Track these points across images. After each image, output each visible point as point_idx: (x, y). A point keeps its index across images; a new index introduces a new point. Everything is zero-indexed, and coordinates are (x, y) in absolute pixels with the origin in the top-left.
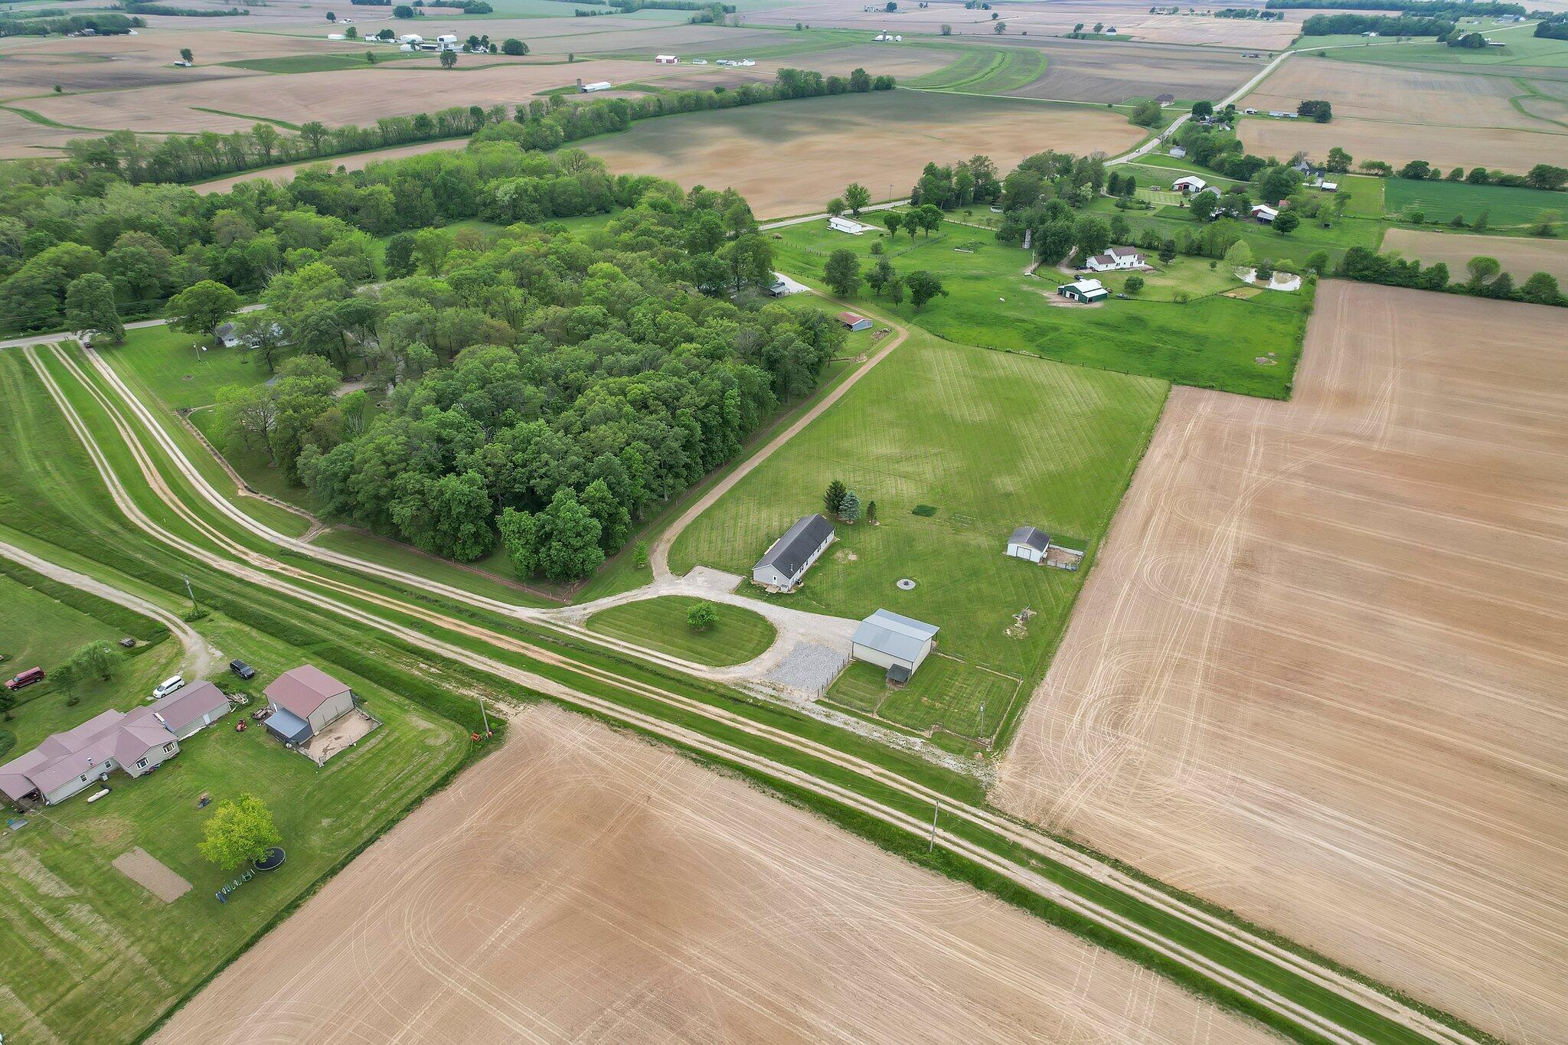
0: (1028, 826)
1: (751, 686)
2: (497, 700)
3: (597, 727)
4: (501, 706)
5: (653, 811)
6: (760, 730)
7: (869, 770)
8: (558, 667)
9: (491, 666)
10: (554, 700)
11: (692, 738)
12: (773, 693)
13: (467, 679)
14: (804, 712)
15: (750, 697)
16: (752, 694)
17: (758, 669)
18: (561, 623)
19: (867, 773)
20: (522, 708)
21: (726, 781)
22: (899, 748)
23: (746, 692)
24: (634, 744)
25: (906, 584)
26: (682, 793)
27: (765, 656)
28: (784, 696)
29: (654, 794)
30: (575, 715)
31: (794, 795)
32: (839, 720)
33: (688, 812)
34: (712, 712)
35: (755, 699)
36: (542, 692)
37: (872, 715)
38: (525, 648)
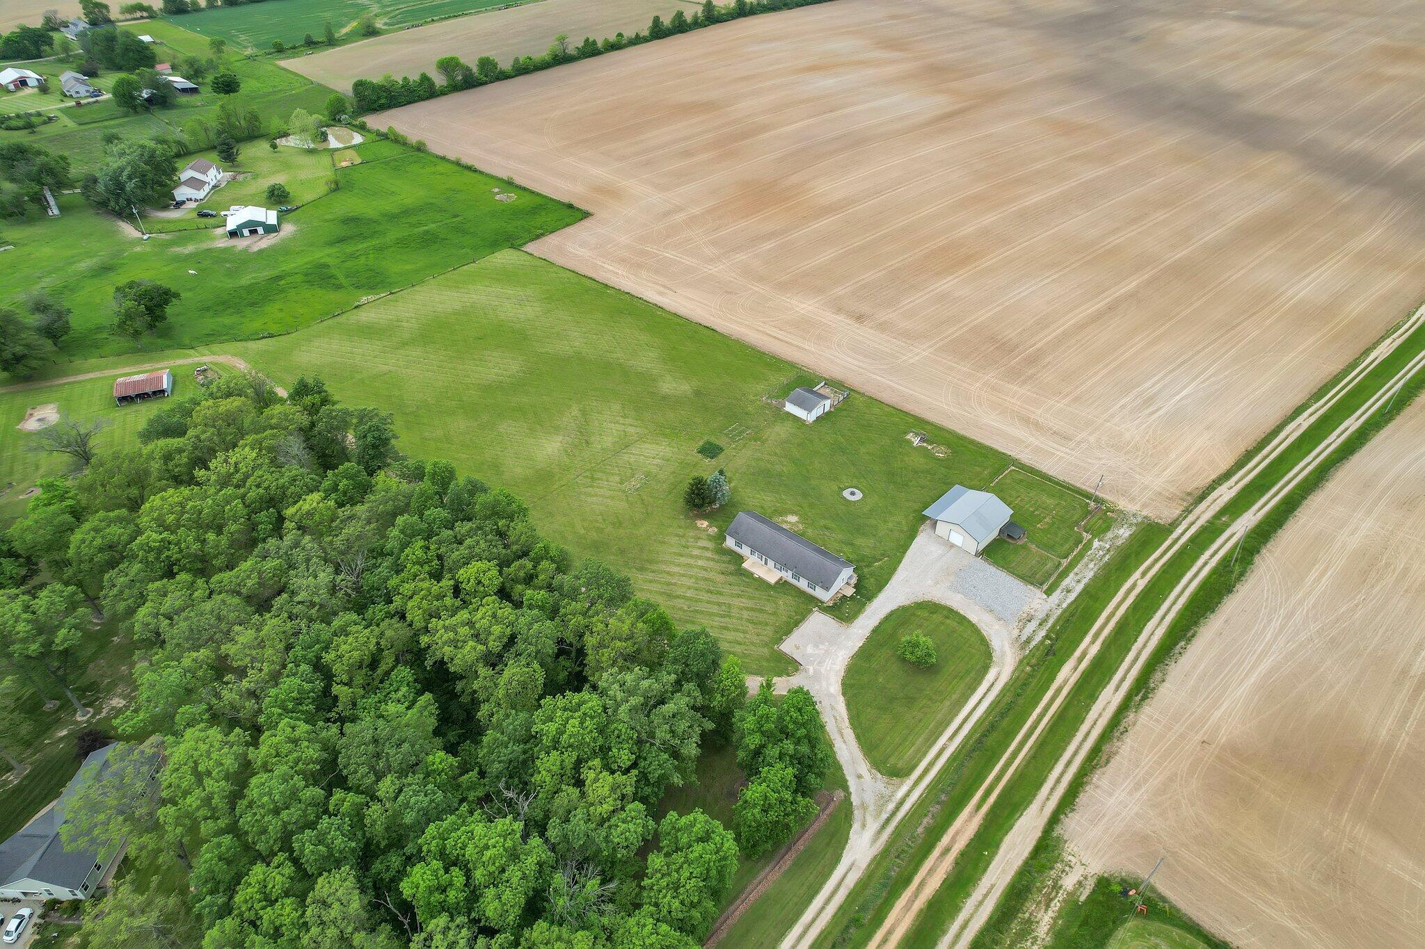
0: (1188, 511)
1: (1024, 638)
2: (1056, 887)
3: (1101, 779)
4: (1069, 882)
5: (1223, 738)
6: (1093, 642)
8: (987, 815)
9: (986, 896)
10: (1054, 820)
11: (1109, 698)
12: (1033, 623)
13: (1015, 927)
14: (1065, 605)
15: (1042, 642)
16: (1038, 638)
17: (996, 626)
18: (891, 806)
20: (1070, 858)
21: (1169, 678)
22: (1108, 557)
23: (1033, 643)
24: (1126, 748)
25: (853, 494)
26: (1192, 714)
27: (973, 618)
28: (1041, 615)
29: (1198, 738)
30: (1082, 799)
31: (1182, 631)
32: (1076, 583)
33: (1218, 714)
34: (1068, 675)
35: (1047, 637)
36: (1039, 834)
37: (1065, 562)
38: (947, 850)
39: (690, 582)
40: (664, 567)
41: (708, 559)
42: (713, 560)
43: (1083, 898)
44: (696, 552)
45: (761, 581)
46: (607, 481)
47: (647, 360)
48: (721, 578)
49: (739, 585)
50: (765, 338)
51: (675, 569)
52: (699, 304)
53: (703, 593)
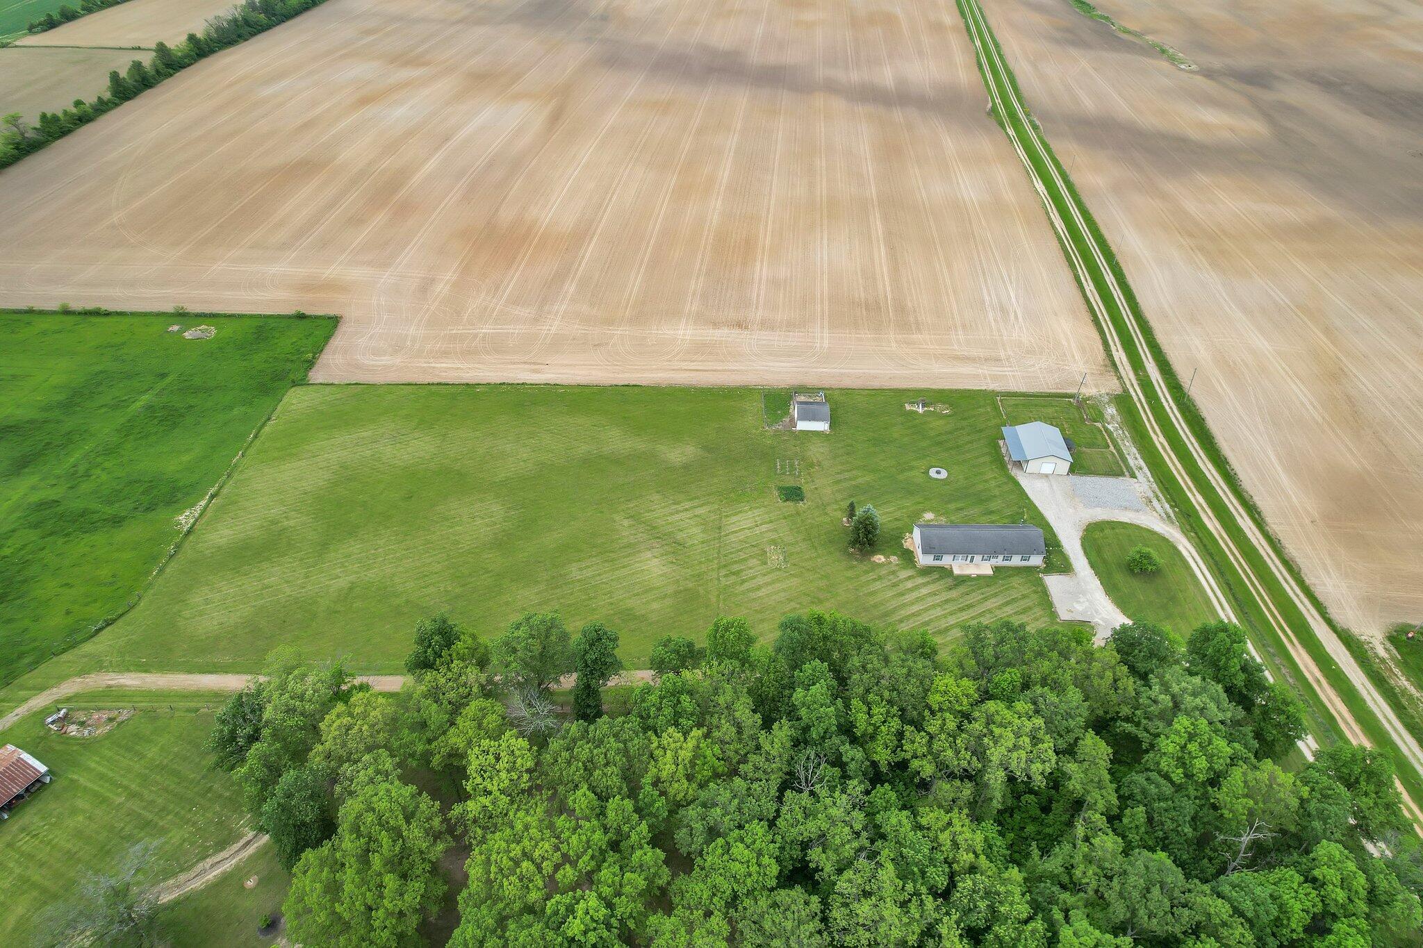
0: (1120, 378)
1: (1164, 515)
2: (1383, 661)
3: (1309, 580)
4: (1382, 653)
5: (1315, 513)
6: (1194, 495)
7: (1159, 440)
8: (1301, 643)
9: (1371, 694)
10: (1330, 622)
11: (1245, 523)
12: (1155, 502)
13: (1404, 700)
14: (1152, 480)
15: (1174, 512)
16: (1170, 511)
17: (1143, 517)
19: (1162, 439)
20: (1363, 637)
21: (1252, 494)
22: (1126, 433)
23: (1173, 516)
24: (1291, 549)
25: (938, 472)
26: (1287, 508)
27: (1126, 520)
28: (1151, 495)
29: (1307, 521)
30: (1321, 598)
31: (1220, 462)
32: (1137, 461)
33: (1295, 500)
34: (1212, 524)
35: (1171, 506)
36: (1335, 635)
37: (1112, 448)
38: (1318, 681)
39: (938, 612)
40: (903, 613)
41: (925, 585)
42: (928, 583)
43: (1399, 657)
44: (909, 584)
45: (979, 577)
46: (751, 568)
47: (617, 440)
48: (954, 594)
49: (973, 591)
50: (693, 374)
51: (915, 608)
52: (592, 367)
53: (959, 615)
